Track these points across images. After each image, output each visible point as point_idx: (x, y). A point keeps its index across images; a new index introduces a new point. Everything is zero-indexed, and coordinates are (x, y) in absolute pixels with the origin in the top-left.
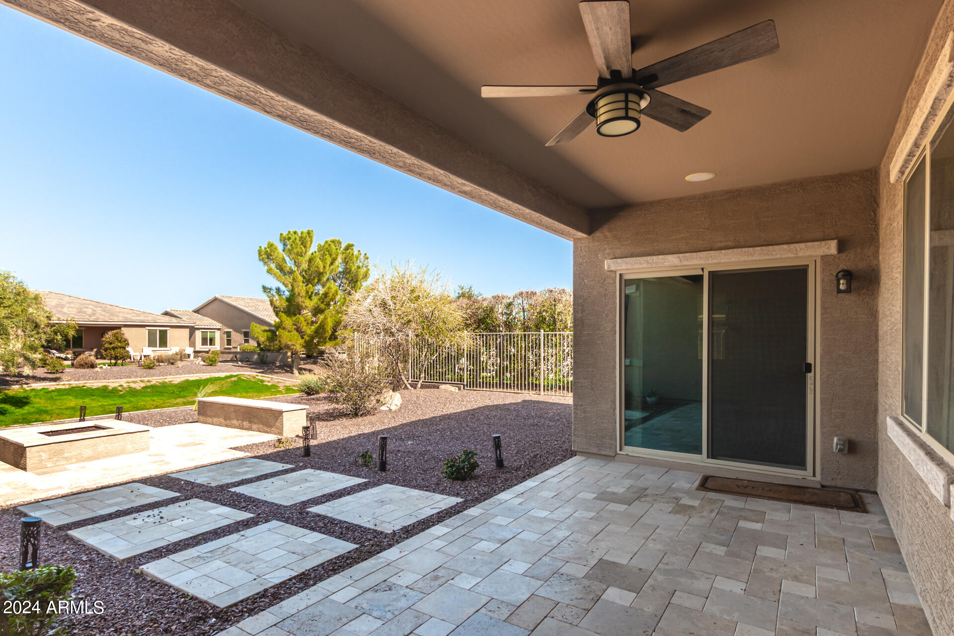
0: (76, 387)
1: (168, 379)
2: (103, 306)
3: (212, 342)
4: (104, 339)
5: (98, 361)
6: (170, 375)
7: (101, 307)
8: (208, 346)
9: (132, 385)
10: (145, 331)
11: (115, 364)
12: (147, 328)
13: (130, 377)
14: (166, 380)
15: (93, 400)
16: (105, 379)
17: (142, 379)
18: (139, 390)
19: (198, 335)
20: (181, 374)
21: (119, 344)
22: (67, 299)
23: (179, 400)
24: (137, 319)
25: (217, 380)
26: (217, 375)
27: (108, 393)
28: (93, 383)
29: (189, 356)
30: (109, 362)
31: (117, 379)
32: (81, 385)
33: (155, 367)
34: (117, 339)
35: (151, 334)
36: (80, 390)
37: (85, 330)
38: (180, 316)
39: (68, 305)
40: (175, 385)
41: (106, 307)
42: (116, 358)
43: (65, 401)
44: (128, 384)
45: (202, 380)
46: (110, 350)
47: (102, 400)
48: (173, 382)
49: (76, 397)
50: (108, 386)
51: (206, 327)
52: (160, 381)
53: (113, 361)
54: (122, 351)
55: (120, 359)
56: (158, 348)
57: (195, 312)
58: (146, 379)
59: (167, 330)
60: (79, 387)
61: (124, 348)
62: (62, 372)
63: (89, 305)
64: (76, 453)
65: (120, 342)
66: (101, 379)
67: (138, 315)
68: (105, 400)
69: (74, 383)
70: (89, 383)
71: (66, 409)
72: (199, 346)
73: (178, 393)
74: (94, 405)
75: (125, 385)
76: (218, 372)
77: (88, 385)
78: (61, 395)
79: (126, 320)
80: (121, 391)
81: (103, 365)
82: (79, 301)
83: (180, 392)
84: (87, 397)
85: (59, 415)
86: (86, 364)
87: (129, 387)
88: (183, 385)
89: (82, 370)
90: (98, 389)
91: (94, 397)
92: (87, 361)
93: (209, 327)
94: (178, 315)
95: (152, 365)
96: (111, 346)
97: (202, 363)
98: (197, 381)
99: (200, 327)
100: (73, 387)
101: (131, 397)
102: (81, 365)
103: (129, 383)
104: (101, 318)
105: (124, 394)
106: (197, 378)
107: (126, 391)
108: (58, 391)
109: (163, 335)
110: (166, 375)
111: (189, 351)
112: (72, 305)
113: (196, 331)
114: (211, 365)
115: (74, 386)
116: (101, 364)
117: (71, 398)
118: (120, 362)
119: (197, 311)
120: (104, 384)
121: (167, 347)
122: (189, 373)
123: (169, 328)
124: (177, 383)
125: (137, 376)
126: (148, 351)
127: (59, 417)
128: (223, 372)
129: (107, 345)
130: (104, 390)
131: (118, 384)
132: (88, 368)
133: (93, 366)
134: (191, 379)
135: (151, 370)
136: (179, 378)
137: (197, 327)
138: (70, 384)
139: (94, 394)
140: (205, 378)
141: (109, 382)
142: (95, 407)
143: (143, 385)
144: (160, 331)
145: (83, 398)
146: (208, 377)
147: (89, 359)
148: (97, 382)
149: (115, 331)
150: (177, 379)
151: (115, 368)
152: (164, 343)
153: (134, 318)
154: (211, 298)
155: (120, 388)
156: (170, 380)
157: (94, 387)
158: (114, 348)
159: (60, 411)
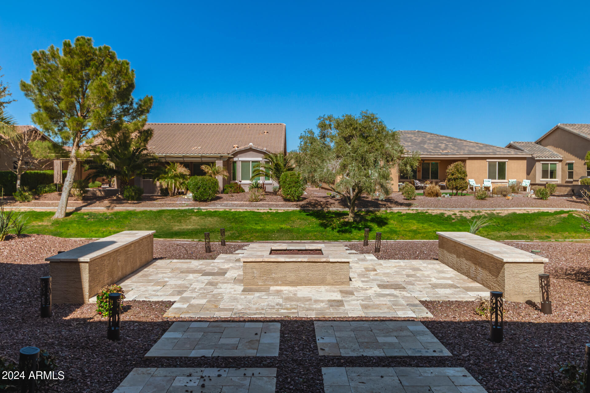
0: (420, 213)
1: (497, 211)
2: (454, 141)
3: (553, 174)
4: (448, 170)
5: (442, 191)
6: (499, 207)
7: (452, 142)
8: (549, 180)
9: (464, 214)
10: (485, 163)
11: (456, 194)
12: (488, 160)
13: (464, 207)
14: (495, 212)
15: (430, 225)
16: (443, 207)
17: (473, 209)
18: (468, 220)
19: (539, 167)
20: (509, 207)
21: (459, 176)
22: (429, 136)
23: (503, 233)
24: (479, 152)
25: (545, 215)
26: (545, 210)
27: (443, 220)
28: (433, 210)
29: (525, 189)
30: (451, 191)
31: (453, 207)
32: (425, 211)
33: (487, 198)
34: (458, 170)
35: (491, 165)
36: (423, 216)
37: (440, 163)
38: (522, 148)
39: (428, 141)
40: (502, 218)
41: (456, 142)
42: (456, 188)
43: (410, 224)
44: (460, 213)
45: (529, 214)
46: (452, 180)
47: (436, 226)
48: (500, 214)
49: (418, 222)
50: (444, 214)
51: (547, 158)
52: (489, 212)
53: (455, 191)
54: (462, 182)
55: (459, 189)
56: (497, 181)
57: (537, 143)
58: (476, 210)
59: (505, 163)
60: (423, 213)
61: (464, 179)
62: (414, 199)
63: (444, 140)
64: (282, 275)
65: (460, 173)
66: (440, 207)
67: (481, 148)
68: (439, 227)
69: (420, 209)
70: (431, 210)
71: (410, 231)
72: (539, 179)
73: (502, 225)
74: (430, 230)
75: (458, 214)
76: (547, 207)
77: (430, 211)
78: (408, 219)
79: (470, 152)
80: (454, 219)
81: (446, 195)
82: (438, 138)
83: (505, 225)
84: (426, 222)
85: (403, 236)
86: (433, 193)
87: (461, 216)
88: (509, 218)
89: (429, 198)
90: (436, 216)
91: (432, 223)
92: (433, 191)
93: (550, 158)
94: (520, 148)
95: (483, 196)
96: (453, 177)
97: (534, 196)
98: (524, 215)
99: (541, 158)
100: (419, 213)
101: (460, 226)
102: (429, 194)
103: (462, 212)
104: (450, 153)
105: (456, 221)
106: (525, 212)
107: (458, 219)
108: (407, 214)
109: (502, 167)
110: (495, 207)
111: (526, 183)
112: (432, 142)
113: (537, 163)
114: (541, 199)
115: (419, 211)
116: (444, 193)
117: (414, 222)
118: (460, 192)
119: (539, 142)
120: (442, 211)
121: (505, 179)
122: (517, 206)
123: (507, 160)
124: (503, 215)
125: (470, 206)
126: (488, 183)
127: (403, 237)
128: (553, 207)
129: (450, 177)
130: (440, 217)
131: (453, 213)
132: (434, 196)
133: (437, 195)
134: (518, 212)
135: (483, 202)
136: (507, 210)
137: (538, 158)
138: (417, 210)
139: (432, 220)
140: (533, 212)
141: (446, 210)
142: (430, 232)
143: (473, 215)
144: (499, 163)
145: (423, 223)
146: (536, 211)
147: (434, 189)
148: (437, 210)
149: (456, 163)
150: (505, 212)
151: (454, 198)
152: (502, 175)
153: (477, 151)
154: (553, 128)
155: (453, 217)
156: (498, 212)
157: (434, 214)
158: (455, 179)
159: (405, 232)
